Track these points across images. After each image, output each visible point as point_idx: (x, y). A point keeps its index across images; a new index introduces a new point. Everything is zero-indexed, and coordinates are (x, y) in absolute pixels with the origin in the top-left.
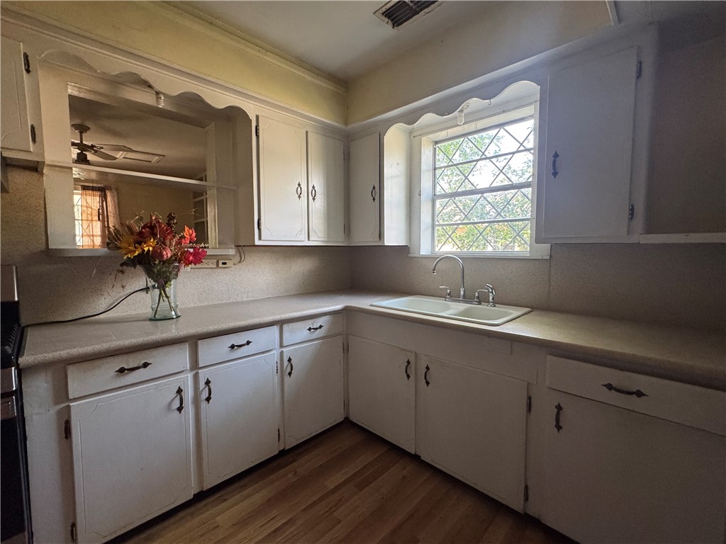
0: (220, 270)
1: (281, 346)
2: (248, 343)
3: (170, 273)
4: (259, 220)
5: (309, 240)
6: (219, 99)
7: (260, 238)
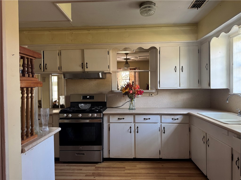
0: (150, 97)
1: (161, 123)
2: (149, 119)
3: (133, 97)
4: (159, 81)
5: (180, 87)
6: (147, 46)
7: (159, 87)
